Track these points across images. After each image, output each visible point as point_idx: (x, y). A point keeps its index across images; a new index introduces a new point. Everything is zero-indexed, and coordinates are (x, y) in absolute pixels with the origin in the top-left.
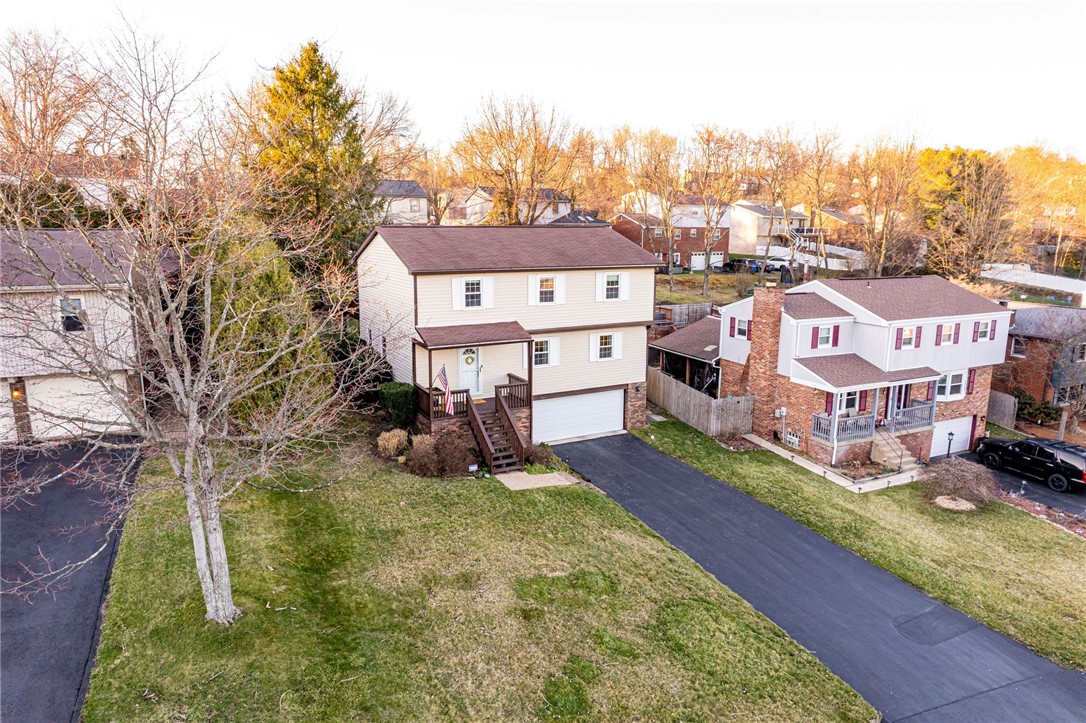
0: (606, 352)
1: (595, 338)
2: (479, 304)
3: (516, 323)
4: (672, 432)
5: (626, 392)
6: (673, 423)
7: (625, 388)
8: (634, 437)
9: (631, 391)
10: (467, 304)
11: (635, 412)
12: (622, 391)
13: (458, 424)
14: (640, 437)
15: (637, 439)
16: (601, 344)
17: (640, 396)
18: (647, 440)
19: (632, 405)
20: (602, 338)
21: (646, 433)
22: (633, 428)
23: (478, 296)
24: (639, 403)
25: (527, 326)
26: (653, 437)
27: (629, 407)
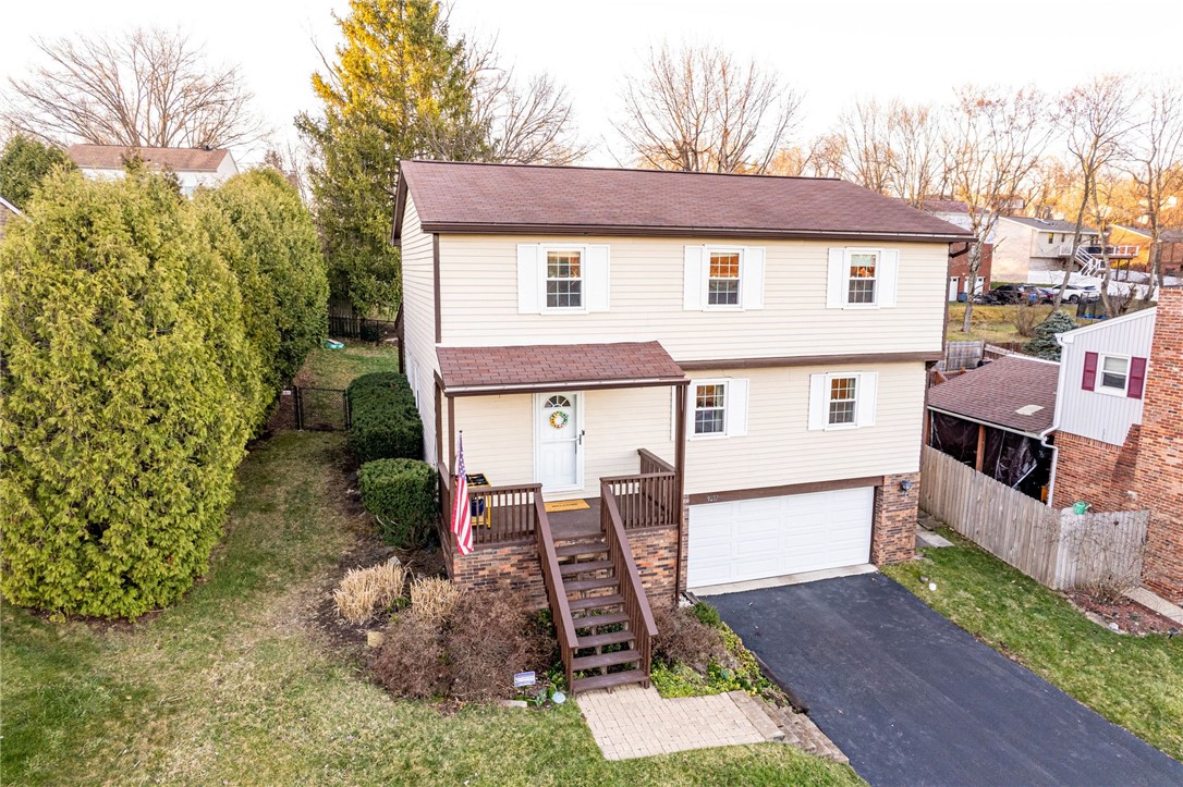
0: (842, 411)
1: (820, 384)
2: (576, 301)
3: (656, 344)
4: (971, 576)
5: (877, 492)
6: (966, 553)
7: (877, 484)
8: (892, 582)
9: (890, 491)
10: (551, 302)
11: (896, 530)
12: (871, 489)
13: (514, 560)
14: (906, 583)
15: (900, 587)
16: (834, 395)
17: (906, 499)
18: (920, 592)
19: (889, 518)
20: (835, 383)
21: (918, 576)
22: (889, 562)
23: (576, 286)
24: (903, 514)
25: (679, 353)
26: (933, 587)
27: (884, 521)
